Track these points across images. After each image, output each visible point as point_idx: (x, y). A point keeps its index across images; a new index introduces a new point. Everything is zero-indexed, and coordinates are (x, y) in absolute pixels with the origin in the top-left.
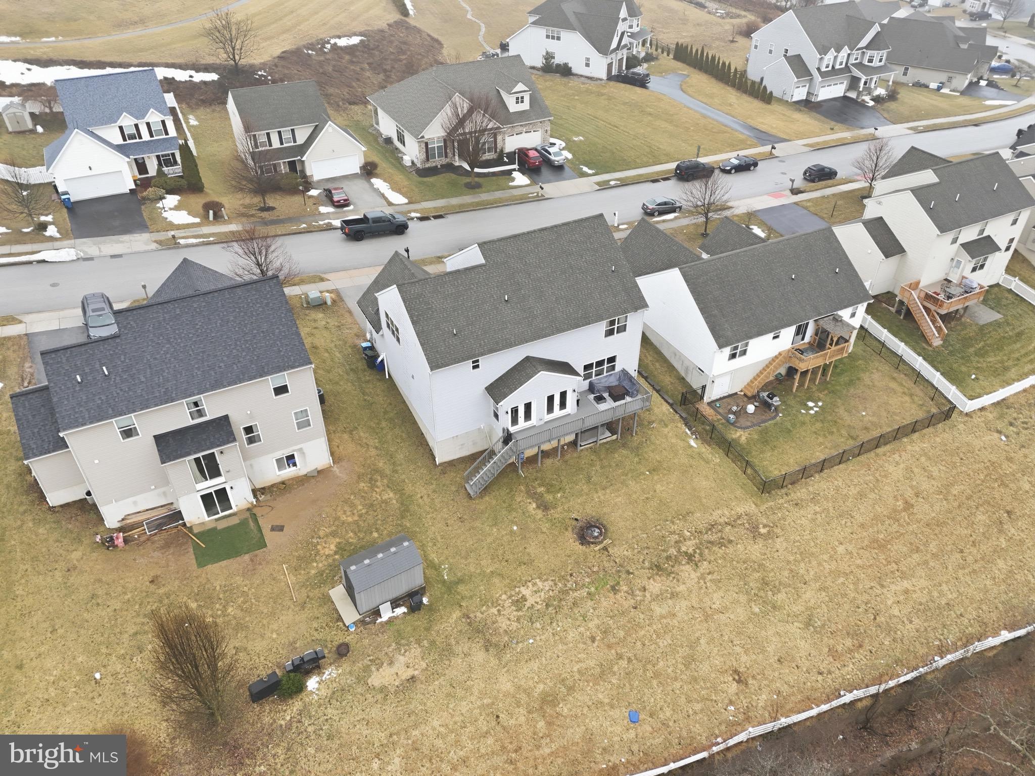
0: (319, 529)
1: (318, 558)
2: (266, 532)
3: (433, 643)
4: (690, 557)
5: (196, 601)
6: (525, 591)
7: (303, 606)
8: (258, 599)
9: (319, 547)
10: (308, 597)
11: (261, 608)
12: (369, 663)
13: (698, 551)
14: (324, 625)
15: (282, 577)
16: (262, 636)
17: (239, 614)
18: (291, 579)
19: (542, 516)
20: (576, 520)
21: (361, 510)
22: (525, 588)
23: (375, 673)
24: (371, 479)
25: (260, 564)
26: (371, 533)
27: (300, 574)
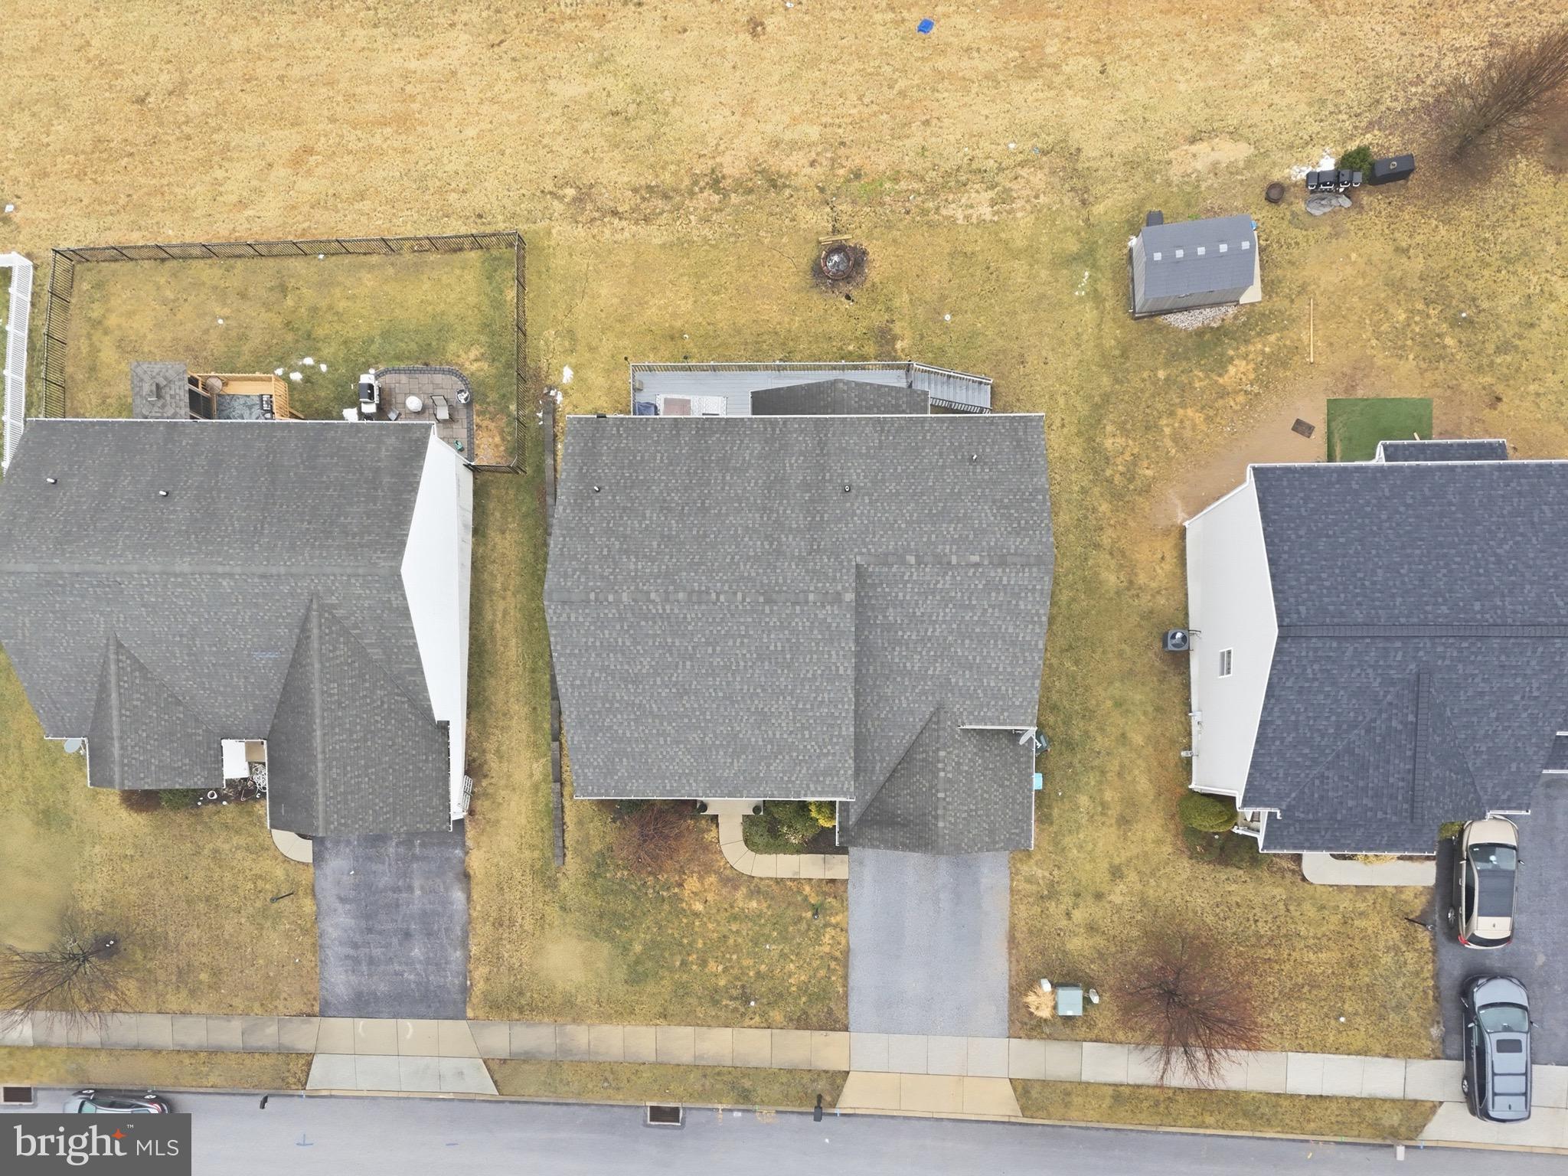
0: (1243, 406)
1: (1260, 359)
2: (1320, 430)
3: (1149, 176)
4: (715, 184)
5: (1445, 347)
6: (986, 212)
7: (1303, 289)
8: (1360, 323)
9: (1252, 376)
10: (1292, 301)
11: (1360, 305)
12: (1245, 172)
13: (697, 189)
14: (1284, 247)
15: (1319, 344)
16: (1369, 262)
17: (1392, 308)
18: (1308, 336)
19: (897, 323)
20: (848, 297)
21: (1167, 425)
22: (983, 217)
23: (1242, 157)
24: (1131, 480)
25: (1344, 375)
26: (1167, 379)
27: (1292, 341)
